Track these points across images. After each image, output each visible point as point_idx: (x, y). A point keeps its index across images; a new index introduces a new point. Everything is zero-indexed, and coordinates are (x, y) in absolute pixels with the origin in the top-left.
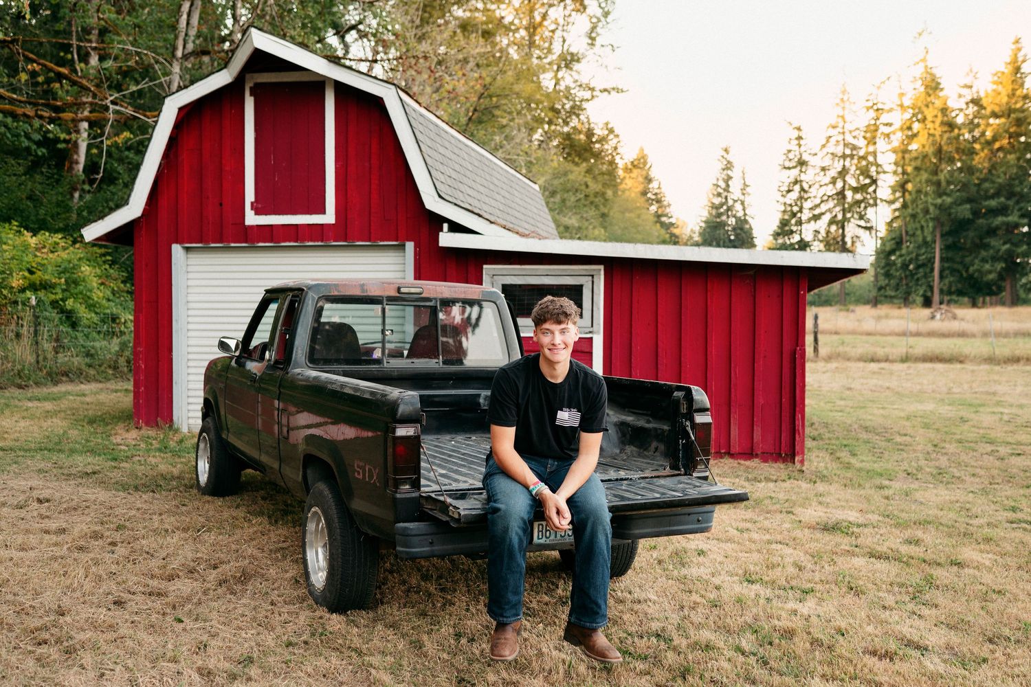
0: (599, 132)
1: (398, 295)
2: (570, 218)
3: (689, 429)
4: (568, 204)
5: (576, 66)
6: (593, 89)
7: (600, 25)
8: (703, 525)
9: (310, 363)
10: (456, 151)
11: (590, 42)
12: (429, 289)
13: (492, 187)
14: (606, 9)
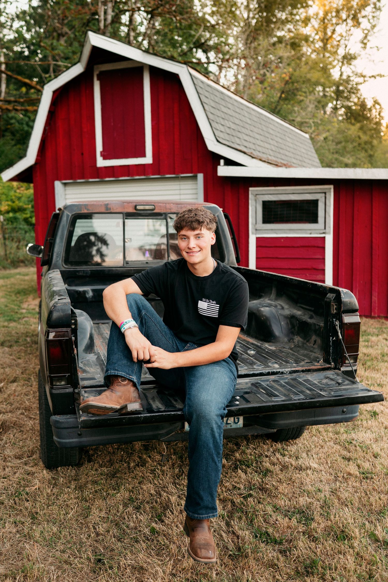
0: (369, 104)
1: (135, 211)
2: (348, 159)
3: (338, 328)
4: (347, 149)
5: (354, 62)
6: (364, 77)
7: (369, 34)
8: (348, 416)
9: (66, 264)
10: (238, 110)
11: (363, 46)
12: (160, 206)
13: (267, 135)
14: (374, 24)
